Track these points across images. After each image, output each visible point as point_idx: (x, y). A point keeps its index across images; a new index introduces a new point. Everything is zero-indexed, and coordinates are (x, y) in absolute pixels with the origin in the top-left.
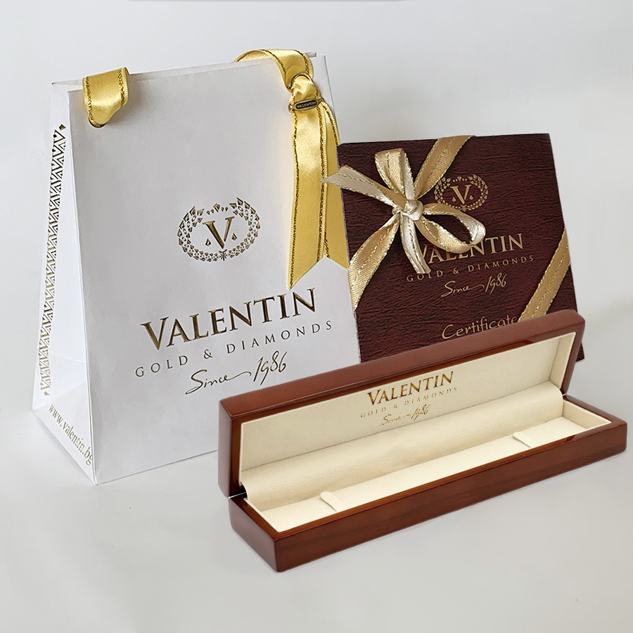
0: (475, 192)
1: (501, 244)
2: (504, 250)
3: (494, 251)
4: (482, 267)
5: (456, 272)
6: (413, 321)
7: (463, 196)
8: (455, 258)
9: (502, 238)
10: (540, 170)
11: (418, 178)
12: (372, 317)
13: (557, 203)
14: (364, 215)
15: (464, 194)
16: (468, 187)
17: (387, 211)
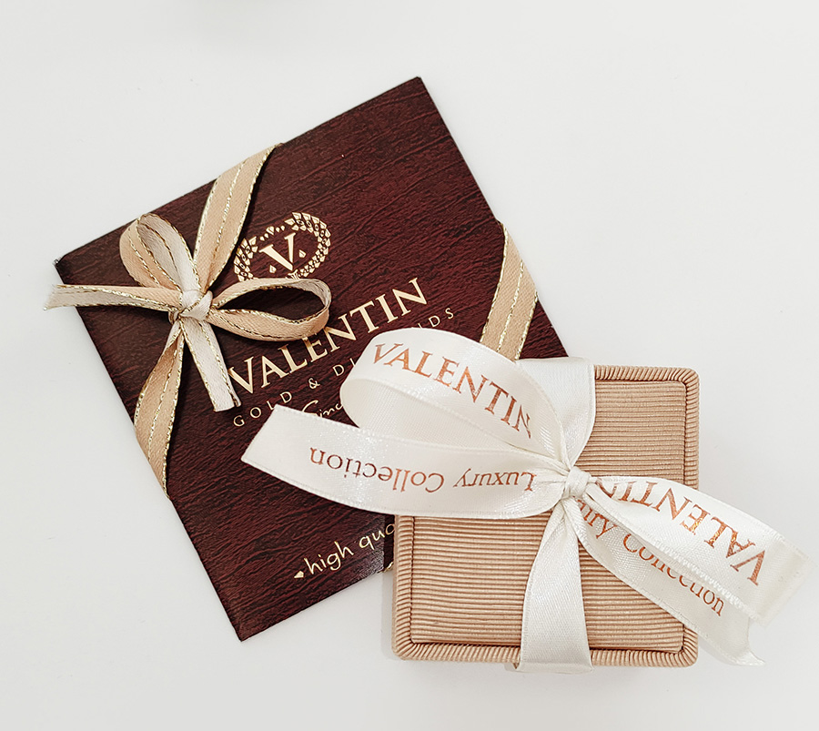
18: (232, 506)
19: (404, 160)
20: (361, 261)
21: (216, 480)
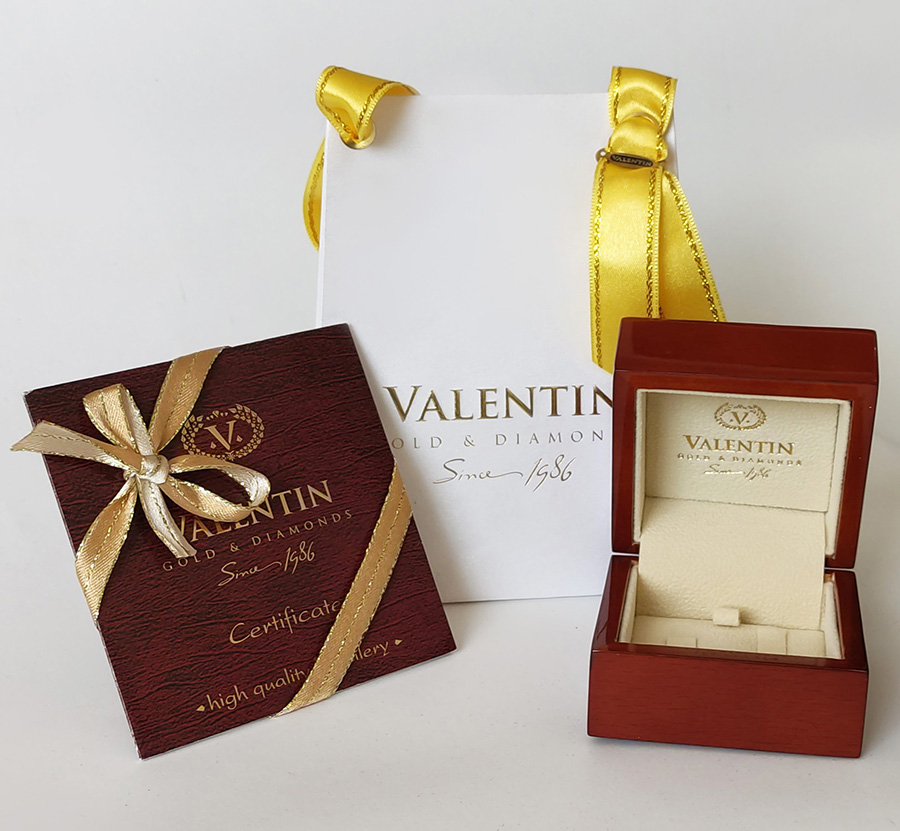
0: (244, 429)
1: (297, 500)
2: (303, 507)
3: (287, 512)
4: (274, 535)
5: (234, 548)
6: (183, 624)
7: (226, 439)
8: (230, 529)
9: (298, 490)
10: (341, 382)
11: (153, 422)
12: (122, 626)
13: (377, 427)
14: (84, 487)
15: (228, 435)
16: (231, 424)
17: (116, 477)
18: (152, 638)
19: (328, 385)
20: (286, 456)
21: (141, 613)
